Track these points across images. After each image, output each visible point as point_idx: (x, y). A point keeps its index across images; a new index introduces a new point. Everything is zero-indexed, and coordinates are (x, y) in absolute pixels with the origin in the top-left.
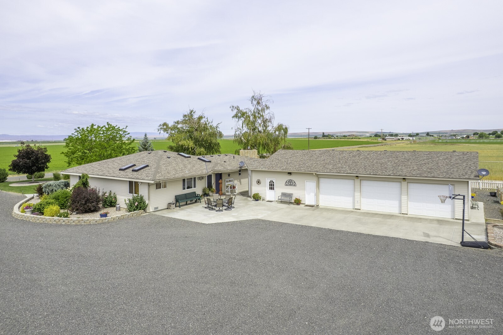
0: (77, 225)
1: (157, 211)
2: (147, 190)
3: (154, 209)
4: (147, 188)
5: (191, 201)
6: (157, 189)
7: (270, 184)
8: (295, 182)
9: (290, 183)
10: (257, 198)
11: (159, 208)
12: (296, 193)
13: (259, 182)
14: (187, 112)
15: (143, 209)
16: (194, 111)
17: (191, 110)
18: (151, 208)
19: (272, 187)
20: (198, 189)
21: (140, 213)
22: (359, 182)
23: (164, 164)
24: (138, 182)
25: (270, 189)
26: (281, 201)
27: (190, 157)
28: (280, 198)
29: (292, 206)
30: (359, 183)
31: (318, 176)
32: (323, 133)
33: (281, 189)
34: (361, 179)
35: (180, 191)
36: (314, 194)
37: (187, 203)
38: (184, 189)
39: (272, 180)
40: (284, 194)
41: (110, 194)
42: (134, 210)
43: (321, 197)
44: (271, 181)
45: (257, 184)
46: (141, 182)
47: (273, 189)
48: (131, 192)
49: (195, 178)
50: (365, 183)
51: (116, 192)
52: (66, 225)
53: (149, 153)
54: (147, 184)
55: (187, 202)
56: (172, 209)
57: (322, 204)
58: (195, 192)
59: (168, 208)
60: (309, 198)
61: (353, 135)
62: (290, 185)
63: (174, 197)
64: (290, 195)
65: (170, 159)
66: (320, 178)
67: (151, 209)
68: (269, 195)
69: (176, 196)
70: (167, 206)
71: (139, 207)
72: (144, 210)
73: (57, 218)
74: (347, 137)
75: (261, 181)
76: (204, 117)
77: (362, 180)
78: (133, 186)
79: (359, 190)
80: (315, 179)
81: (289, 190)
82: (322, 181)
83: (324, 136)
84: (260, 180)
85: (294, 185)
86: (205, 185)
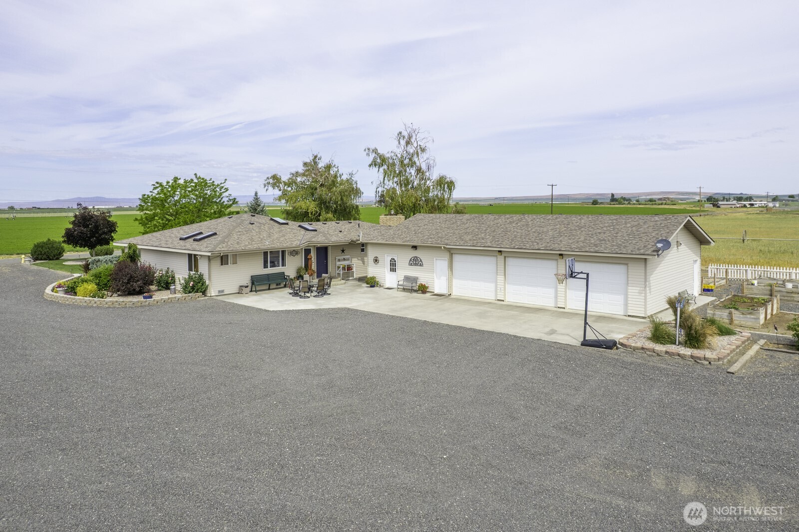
0: (110, 308)
1: (223, 295)
2: (207, 266)
3: (218, 292)
4: (207, 264)
5: (277, 285)
6: (222, 265)
7: (391, 263)
8: (421, 261)
9: (416, 262)
10: (372, 283)
11: (225, 291)
12: (422, 276)
13: (376, 260)
14: (309, 159)
15: (201, 292)
16: (319, 156)
17: (315, 154)
18: (212, 290)
19: (393, 267)
20: (290, 268)
21: (197, 296)
22: (503, 259)
23: (240, 232)
24: (198, 255)
25: (391, 271)
26: (404, 289)
27: (287, 224)
28: (401, 283)
29: (415, 294)
30: (503, 262)
31: (451, 252)
32: (613, 195)
33: (405, 270)
34: (506, 255)
35: (258, 269)
36: (445, 278)
37: (270, 288)
38: (265, 266)
39: (393, 257)
40: (407, 278)
41: (167, 272)
42: (190, 292)
43: (456, 282)
44: (392, 259)
45: (374, 263)
46: (201, 255)
47: (395, 271)
48: (190, 269)
49: (283, 252)
50: (511, 262)
51: (174, 270)
52: (98, 307)
53: (230, 218)
54: (207, 257)
55: (270, 285)
56: (244, 294)
57: (456, 293)
58: (284, 273)
59: (239, 293)
60: (438, 285)
61: (668, 199)
62: (416, 265)
63: (249, 278)
64: (415, 280)
65: (253, 225)
66: (454, 254)
67: (212, 292)
68: (390, 279)
69: (252, 276)
70: (238, 289)
71: (196, 288)
72: (204, 293)
73: (91, 298)
74: (655, 201)
75: (380, 258)
76: (333, 165)
77: (508, 257)
78: (193, 261)
79: (503, 272)
80: (447, 255)
81: (413, 272)
82: (456, 258)
83: (613, 199)
84: (377, 258)
85: (421, 265)
86: (302, 263)
